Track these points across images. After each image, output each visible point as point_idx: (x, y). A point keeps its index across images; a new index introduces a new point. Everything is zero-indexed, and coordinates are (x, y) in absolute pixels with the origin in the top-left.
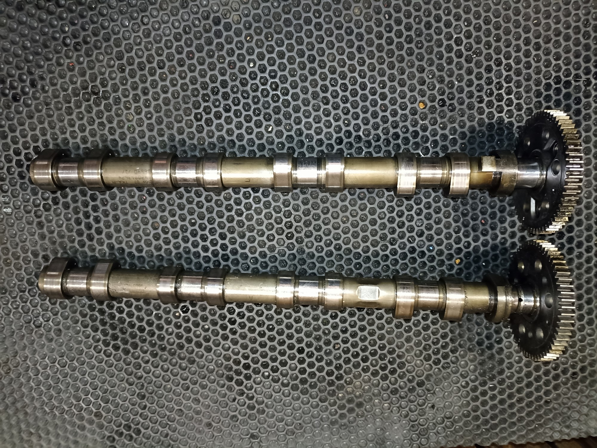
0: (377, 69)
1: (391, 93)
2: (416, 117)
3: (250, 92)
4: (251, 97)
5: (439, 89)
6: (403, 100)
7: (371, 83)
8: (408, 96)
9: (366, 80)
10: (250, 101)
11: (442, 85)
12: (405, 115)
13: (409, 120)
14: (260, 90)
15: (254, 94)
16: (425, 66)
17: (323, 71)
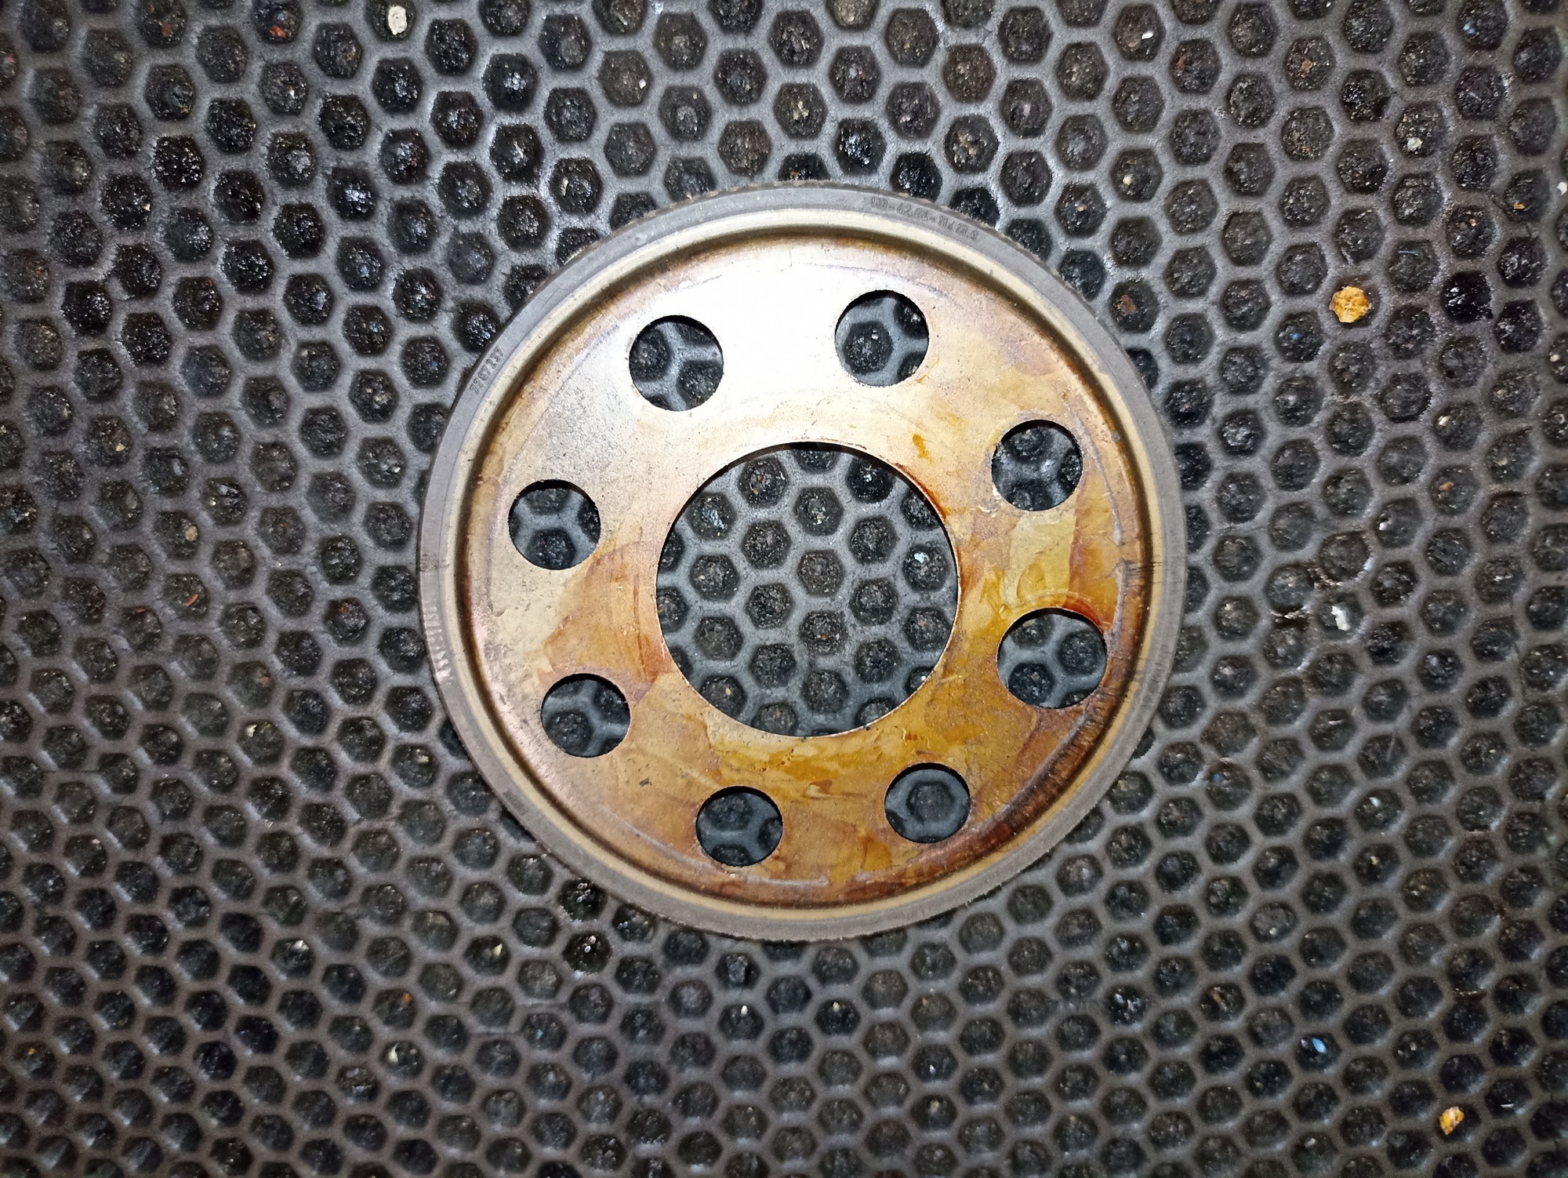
0: (1111, 84)
1: (1178, 226)
2: (1311, 367)
3: (382, 181)
4: (384, 210)
5: (1457, 217)
6: (1244, 273)
7: (1068, 163)
8: (1275, 250)
9: (1043, 145)
10: (379, 232)
11: (1474, 199)
12: (1251, 353)
13: (1269, 383)
14: (436, 172)
15: (403, 193)
16: (1392, 81)
17: (801, 77)
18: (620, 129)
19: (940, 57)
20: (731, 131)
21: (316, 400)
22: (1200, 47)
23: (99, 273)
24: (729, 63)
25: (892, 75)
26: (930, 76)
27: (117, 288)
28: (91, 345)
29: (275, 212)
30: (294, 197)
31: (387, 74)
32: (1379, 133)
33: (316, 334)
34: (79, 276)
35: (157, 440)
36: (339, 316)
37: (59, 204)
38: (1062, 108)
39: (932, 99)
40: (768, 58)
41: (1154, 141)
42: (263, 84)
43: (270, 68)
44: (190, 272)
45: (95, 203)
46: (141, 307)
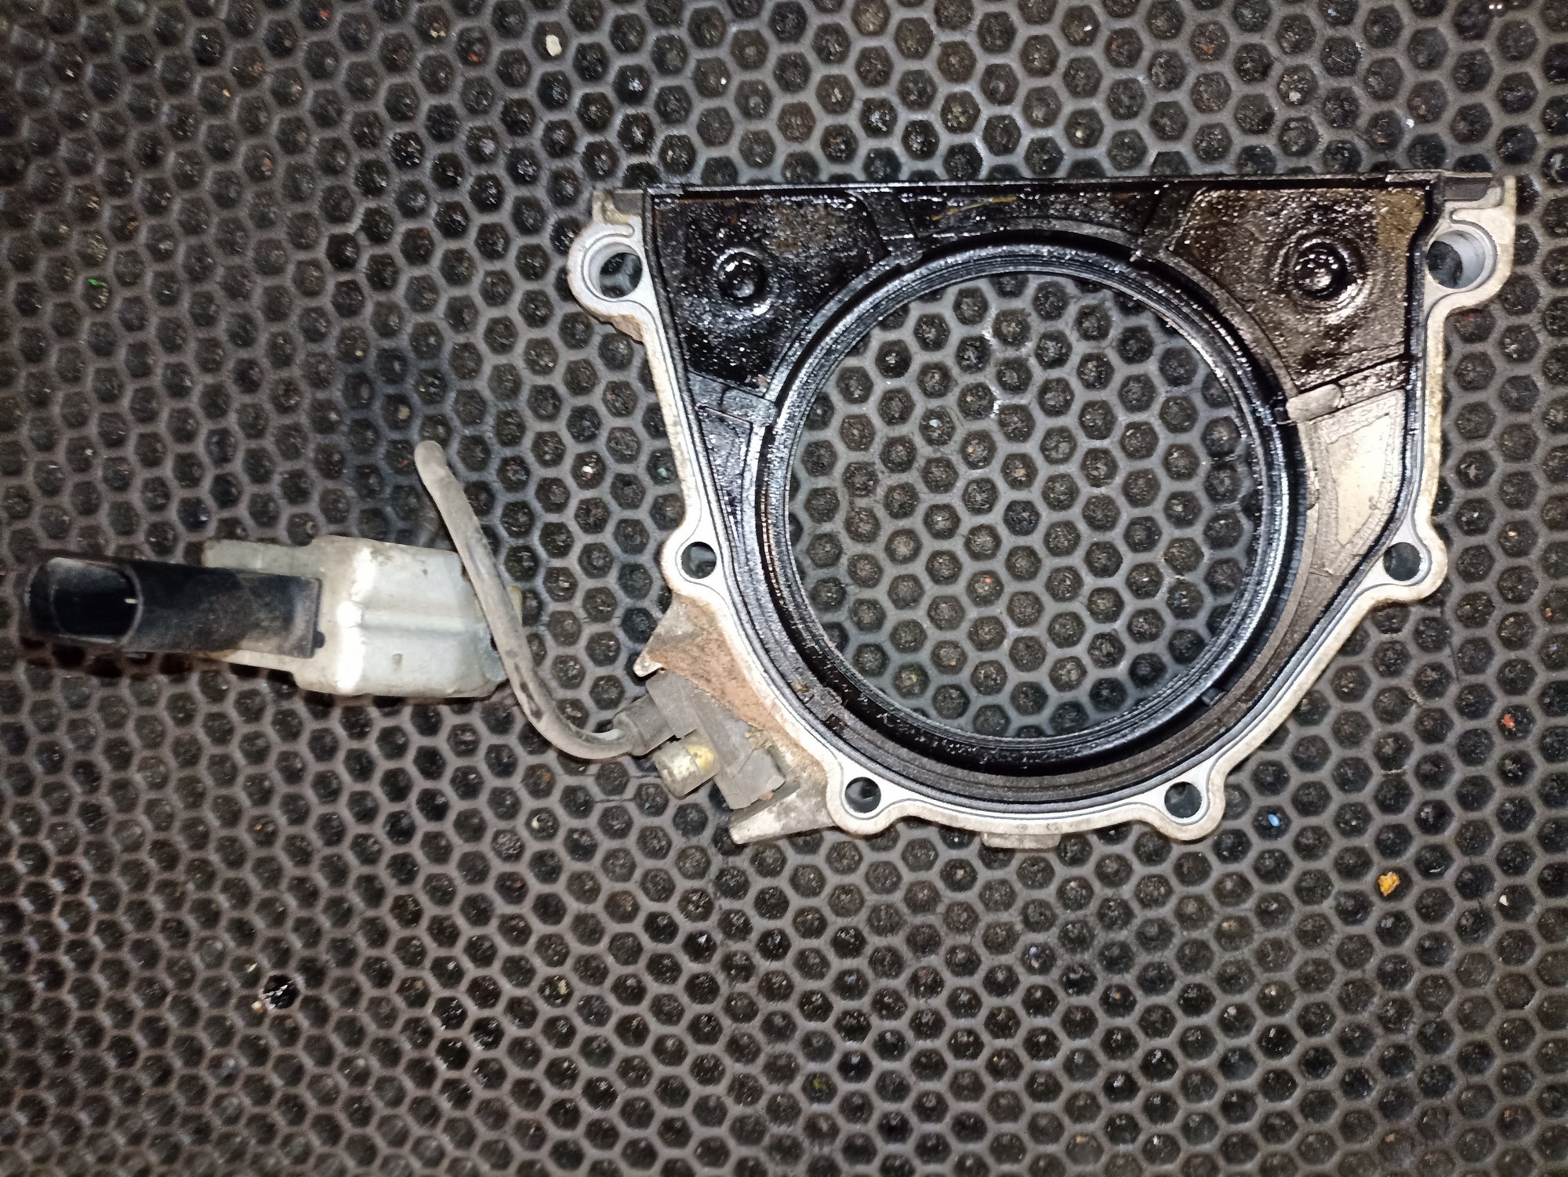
18: (709, 113)
19: (936, 51)
20: (786, 111)
21: (496, 313)
22: (1128, 35)
23: (352, 228)
24: (785, 64)
25: (902, 66)
26: (928, 65)
27: (363, 239)
28: (344, 277)
29: (471, 180)
30: (483, 171)
31: (547, 84)
32: (1266, 90)
33: (497, 266)
34: (338, 230)
35: (386, 344)
36: (513, 253)
37: (327, 182)
38: (1027, 84)
39: (930, 81)
40: (812, 58)
41: (1097, 104)
42: (464, 95)
43: (468, 84)
44: (412, 225)
45: (349, 181)
46: (379, 251)
